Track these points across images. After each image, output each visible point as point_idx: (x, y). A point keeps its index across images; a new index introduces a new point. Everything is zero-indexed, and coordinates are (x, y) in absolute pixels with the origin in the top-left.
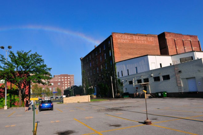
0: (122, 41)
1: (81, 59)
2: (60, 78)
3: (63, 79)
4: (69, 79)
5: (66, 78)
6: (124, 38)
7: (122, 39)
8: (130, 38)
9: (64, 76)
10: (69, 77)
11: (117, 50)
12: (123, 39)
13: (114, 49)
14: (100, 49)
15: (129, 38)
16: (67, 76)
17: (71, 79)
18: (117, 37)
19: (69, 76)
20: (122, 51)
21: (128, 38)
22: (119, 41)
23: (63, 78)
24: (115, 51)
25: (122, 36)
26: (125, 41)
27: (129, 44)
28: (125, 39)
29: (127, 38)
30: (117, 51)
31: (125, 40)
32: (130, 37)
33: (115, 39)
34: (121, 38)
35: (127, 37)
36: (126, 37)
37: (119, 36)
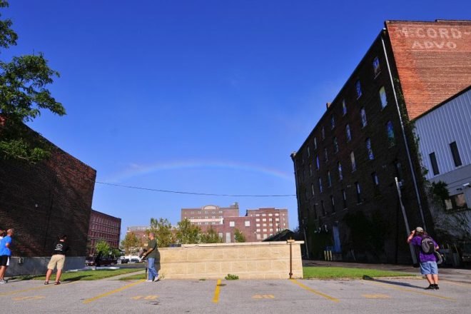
0: (428, 46)
1: (292, 155)
2: (258, 215)
3: (264, 217)
4: (277, 217)
5: (271, 215)
6: (436, 36)
7: (427, 38)
8: (460, 36)
9: (267, 211)
10: (277, 215)
11: (412, 76)
12: (433, 40)
13: (401, 73)
14: (344, 105)
15: (454, 35)
16: (273, 211)
17: (281, 218)
18: (407, 36)
19: (278, 211)
20: (432, 79)
21: (450, 34)
22: (419, 48)
23: (264, 215)
24: (402, 80)
25: (425, 30)
26: (440, 47)
27: (460, 54)
28: (439, 40)
29: (448, 37)
30: (410, 80)
31: (439, 44)
32: (459, 33)
33: (399, 40)
34: (424, 36)
35: (447, 32)
36: (441, 33)
37: (414, 30)
